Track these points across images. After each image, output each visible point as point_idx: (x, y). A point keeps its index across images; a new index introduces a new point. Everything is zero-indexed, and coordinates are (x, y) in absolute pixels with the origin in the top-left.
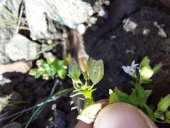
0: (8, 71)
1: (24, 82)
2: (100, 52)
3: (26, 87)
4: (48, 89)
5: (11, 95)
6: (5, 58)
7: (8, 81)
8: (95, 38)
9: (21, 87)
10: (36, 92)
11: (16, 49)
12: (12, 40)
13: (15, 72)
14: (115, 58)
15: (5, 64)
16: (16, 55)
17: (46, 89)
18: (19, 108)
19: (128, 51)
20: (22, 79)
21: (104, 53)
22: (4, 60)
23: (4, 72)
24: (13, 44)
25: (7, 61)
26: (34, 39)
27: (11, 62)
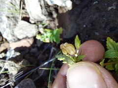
0: (17, 46)
1: (29, 53)
2: (86, 17)
3: (31, 56)
4: (47, 55)
5: (22, 61)
6: (15, 38)
7: (18, 54)
8: (79, 10)
9: (28, 56)
10: (38, 58)
11: (21, 31)
12: (18, 25)
13: (22, 47)
14: (100, 16)
15: (15, 42)
16: (22, 35)
17: (45, 55)
18: (30, 69)
19: (110, 8)
20: (27, 51)
21: (89, 16)
22: (14, 39)
23: (15, 47)
24: (19, 27)
25: (16, 39)
26: (33, 22)
27: (19, 40)
